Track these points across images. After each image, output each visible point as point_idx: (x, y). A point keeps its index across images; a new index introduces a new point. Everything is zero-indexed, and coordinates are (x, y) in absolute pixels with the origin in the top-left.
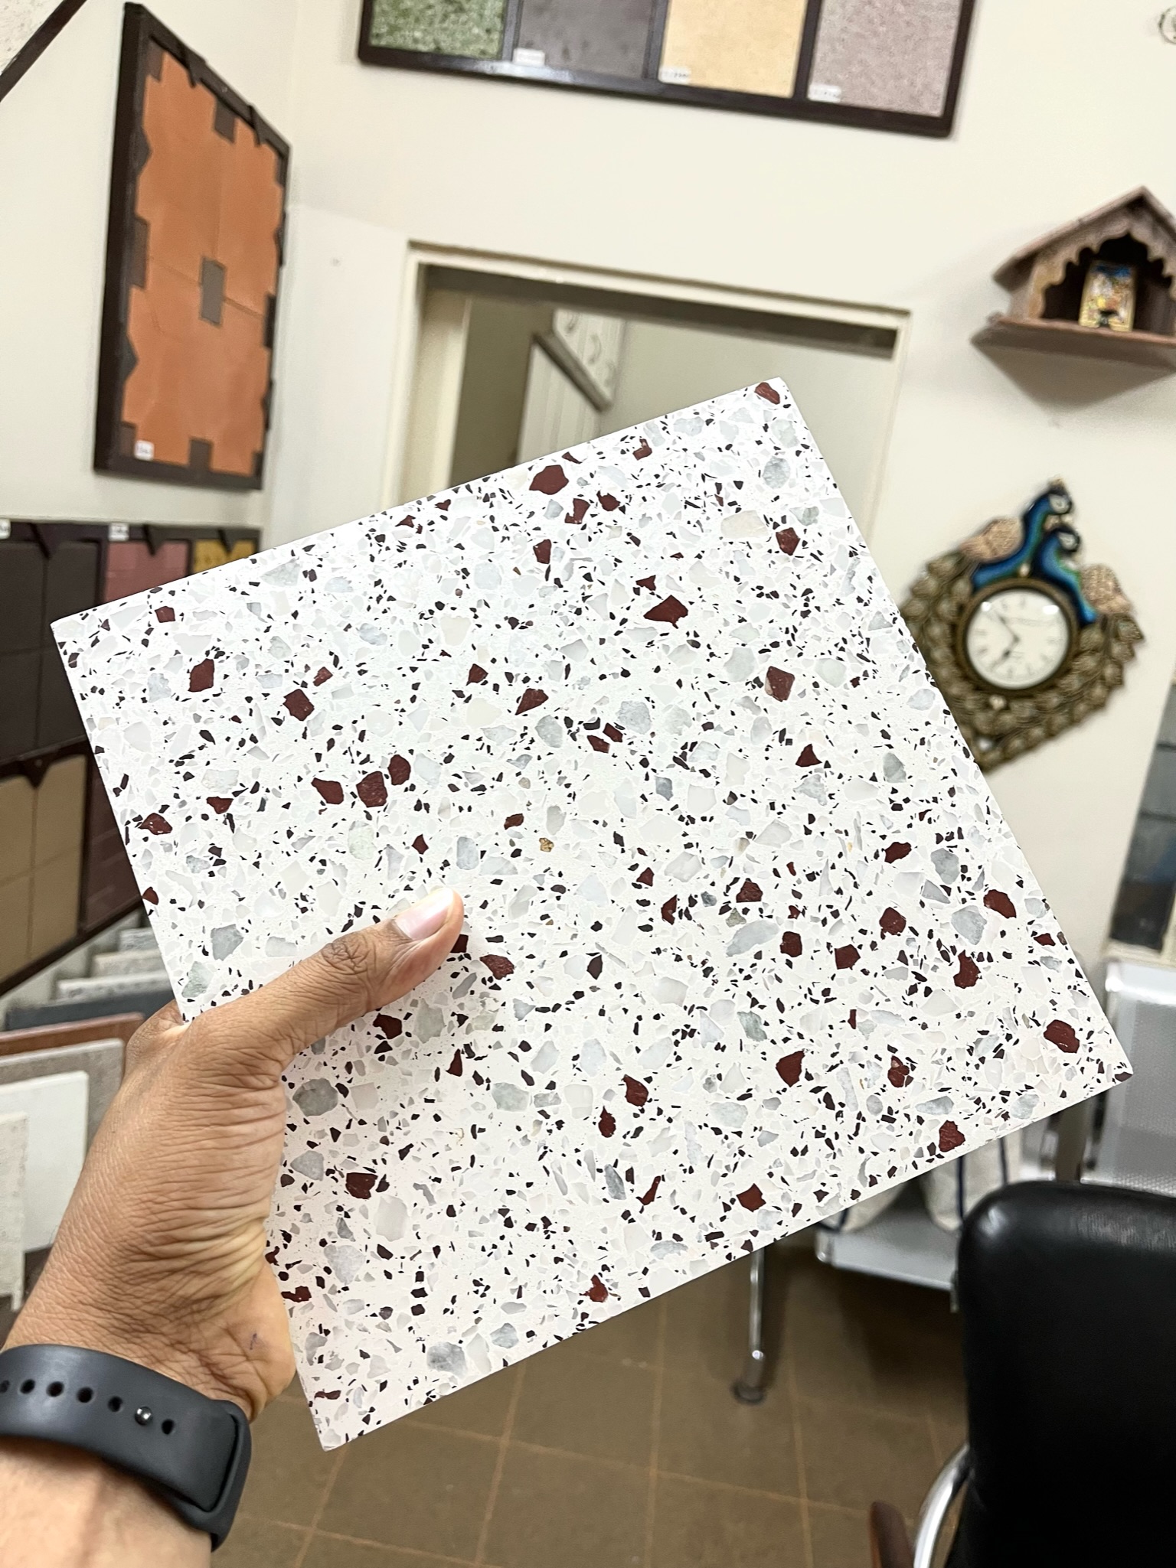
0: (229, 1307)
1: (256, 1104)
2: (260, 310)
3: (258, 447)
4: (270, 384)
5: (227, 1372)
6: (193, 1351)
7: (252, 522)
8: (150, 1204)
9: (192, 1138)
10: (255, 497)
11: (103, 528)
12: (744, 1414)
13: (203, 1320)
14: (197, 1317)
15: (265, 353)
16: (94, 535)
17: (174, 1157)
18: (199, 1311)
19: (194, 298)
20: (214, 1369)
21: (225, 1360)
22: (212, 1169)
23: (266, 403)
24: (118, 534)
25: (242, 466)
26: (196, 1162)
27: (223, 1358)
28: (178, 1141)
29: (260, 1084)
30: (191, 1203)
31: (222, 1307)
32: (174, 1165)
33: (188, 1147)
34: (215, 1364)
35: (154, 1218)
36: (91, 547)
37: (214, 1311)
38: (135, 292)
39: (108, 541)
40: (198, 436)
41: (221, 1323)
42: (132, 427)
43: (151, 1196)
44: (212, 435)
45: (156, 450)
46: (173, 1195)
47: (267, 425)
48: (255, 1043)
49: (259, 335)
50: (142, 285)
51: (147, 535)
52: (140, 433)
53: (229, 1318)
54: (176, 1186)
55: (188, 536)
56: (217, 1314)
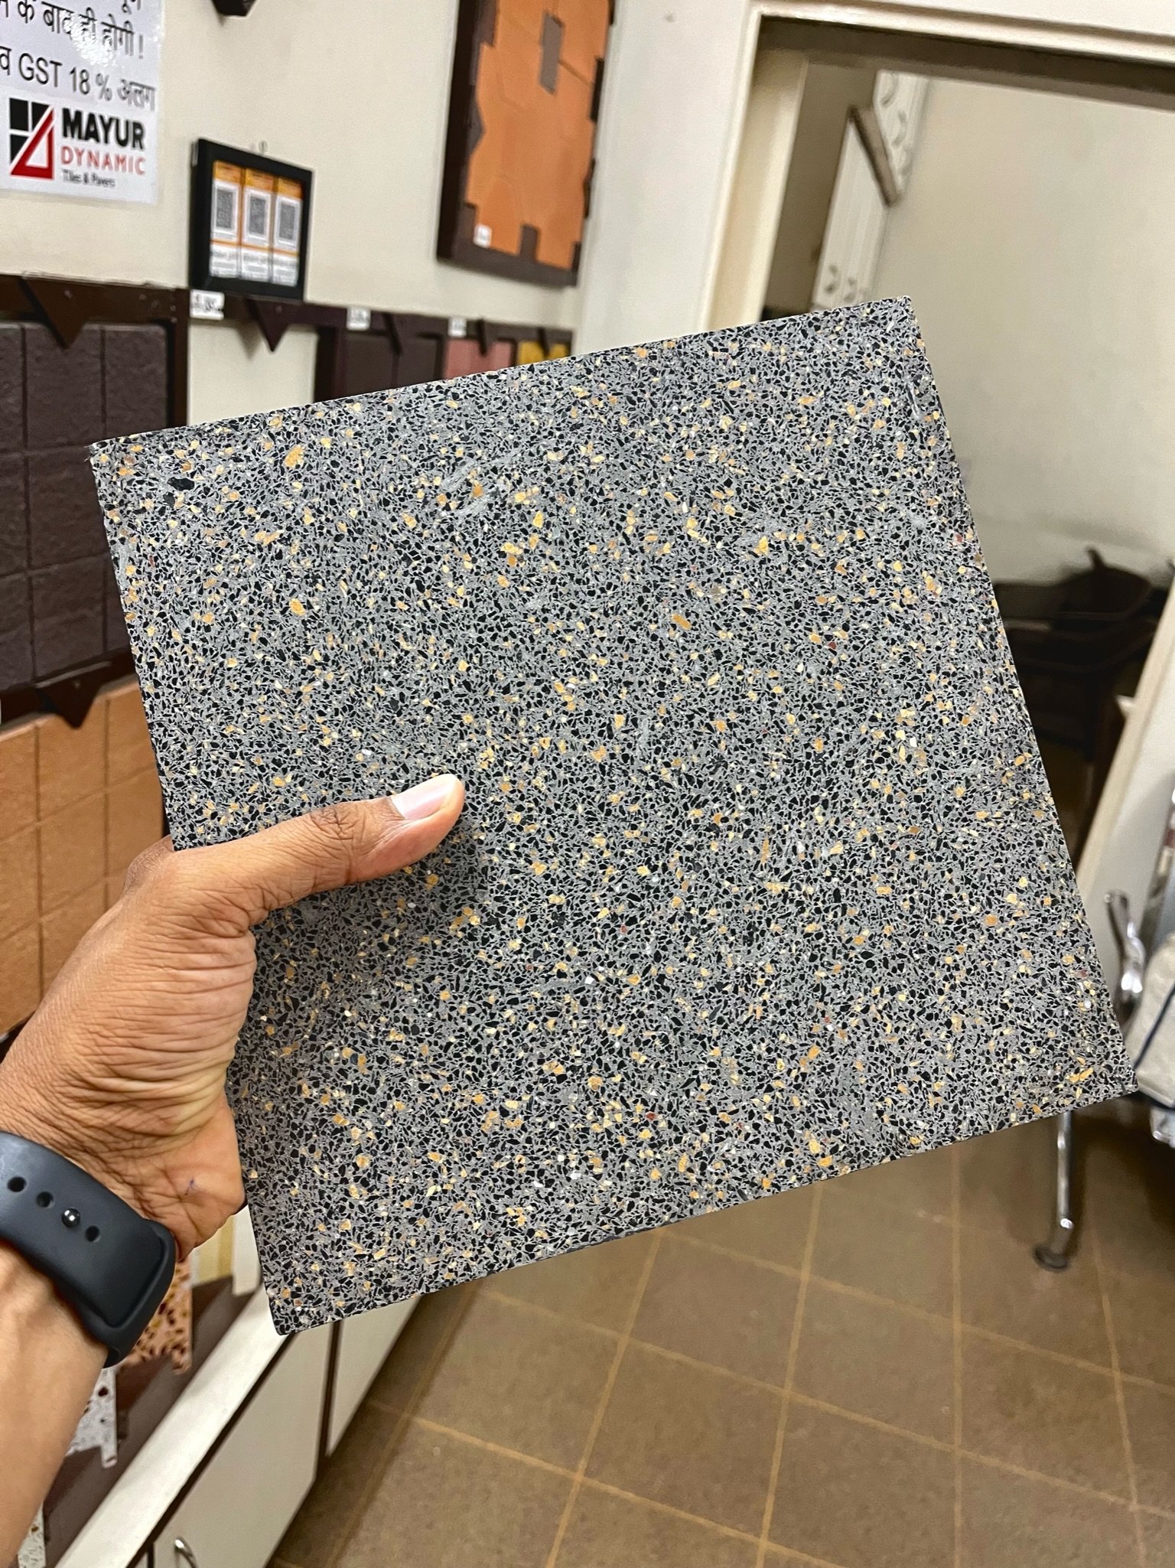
0: (169, 1151)
1: (215, 951)
2: (590, 76)
3: (577, 238)
4: (593, 164)
5: (157, 1211)
6: (129, 1184)
7: (564, 323)
8: (96, 1036)
9: (144, 978)
10: (569, 293)
11: (444, 323)
12: (1045, 1279)
13: (141, 1157)
14: (137, 1152)
15: (590, 124)
16: (434, 330)
17: (125, 994)
18: (139, 1148)
19: (535, 58)
20: (145, 1206)
21: (157, 1200)
22: (160, 1011)
23: (587, 187)
24: (457, 330)
25: (563, 260)
26: (145, 1003)
27: (156, 1198)
28: (130, 978)
29: (222, 931)
30: (136, 1042)
31: (162, 1149)
32: (123, 1001)
33: (139, 985)
34: (148, 1201)
35: (98, 1050)
36: (433, 343)
37: (154, 1151)
38: (485, 48)
39: (449, 338)
40: (528, 220)
41: (159, 1163)
42: (473, 207)
43: (98, 1029)
44: (540, 222)
45: (494, 236)
46: (119, 1032)
47: (587, 213)
48: (221, 886)
49: (586, 106)
50: (491, 43)
51: (480, 332)
52: (481, 214)
53: (171, 1160)
54: (122, 1023)
55: (512, 335)
56: (157, 1154)
